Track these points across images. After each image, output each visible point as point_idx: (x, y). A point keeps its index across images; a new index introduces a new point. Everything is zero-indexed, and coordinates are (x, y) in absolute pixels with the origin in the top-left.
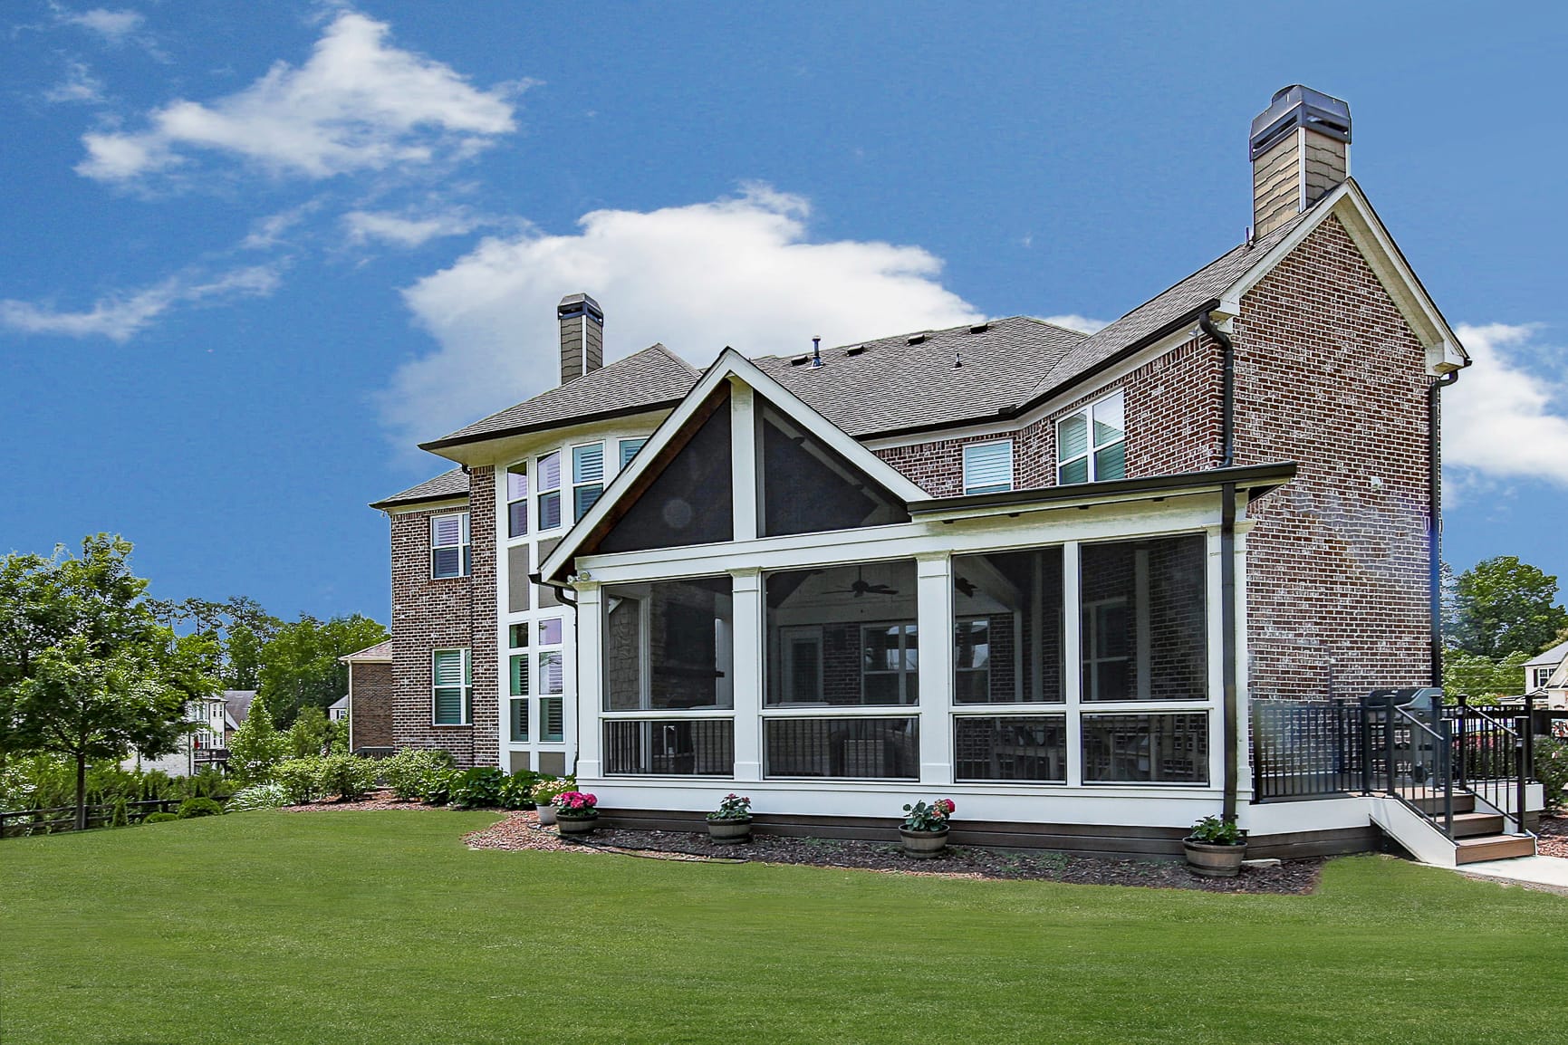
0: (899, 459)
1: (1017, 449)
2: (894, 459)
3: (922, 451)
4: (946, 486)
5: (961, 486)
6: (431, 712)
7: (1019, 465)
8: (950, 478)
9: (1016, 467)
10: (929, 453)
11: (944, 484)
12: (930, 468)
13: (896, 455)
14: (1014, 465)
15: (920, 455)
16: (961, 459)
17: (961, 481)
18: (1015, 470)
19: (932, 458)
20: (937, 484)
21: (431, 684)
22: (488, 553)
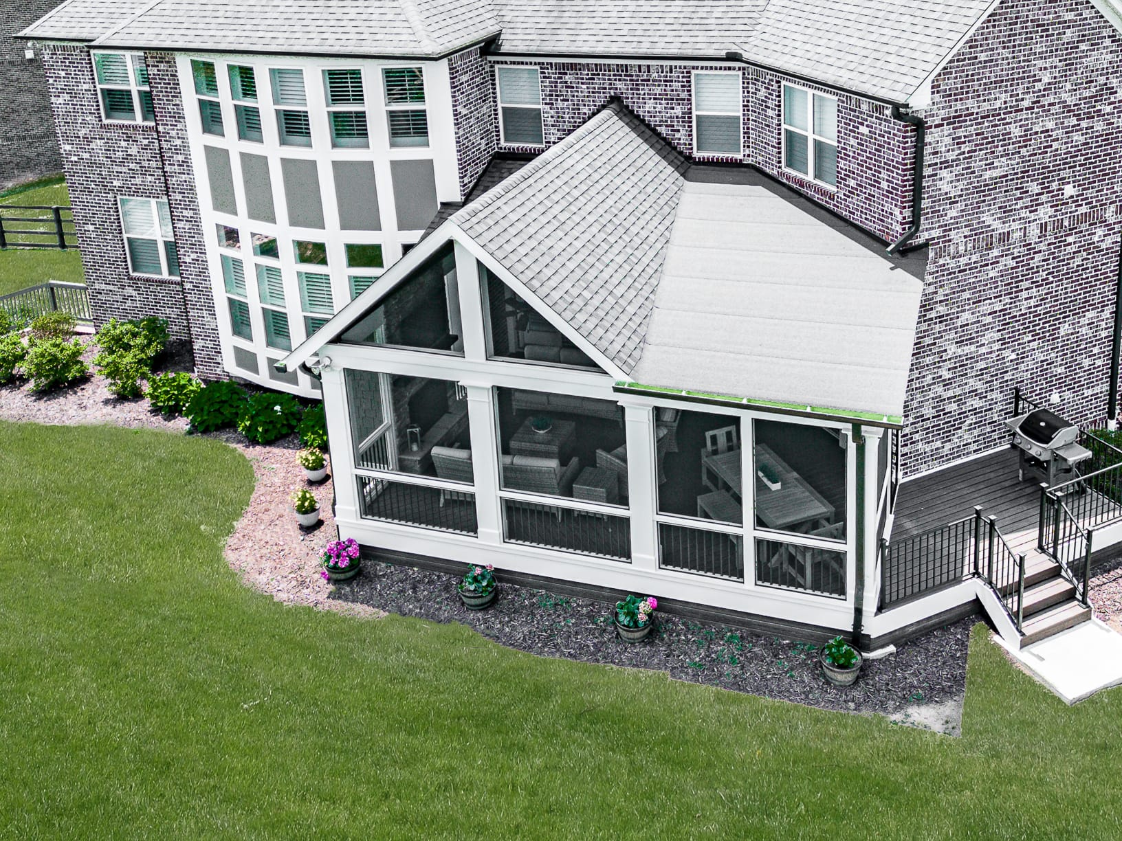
0: (625, 75)
1: (746, 85)
2: (621, 75)
3: (649, 71)
4: (675, 111)
5: (691, 113)
6: (126, 261)
7: (748, 101)
8: (679, 104)
9: (745, 103)
10: (657, 75)
11: (673, 108)
12: (658, 90)
13: (622, 71)
14: (744, 101)
15: (647, 76)
16: (690, 86)
17: (690, 109)
18: (744, 106)
19: (661, 81)
20: (665, 108)
21: (121, 233)
22: (178, 142)
